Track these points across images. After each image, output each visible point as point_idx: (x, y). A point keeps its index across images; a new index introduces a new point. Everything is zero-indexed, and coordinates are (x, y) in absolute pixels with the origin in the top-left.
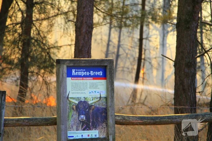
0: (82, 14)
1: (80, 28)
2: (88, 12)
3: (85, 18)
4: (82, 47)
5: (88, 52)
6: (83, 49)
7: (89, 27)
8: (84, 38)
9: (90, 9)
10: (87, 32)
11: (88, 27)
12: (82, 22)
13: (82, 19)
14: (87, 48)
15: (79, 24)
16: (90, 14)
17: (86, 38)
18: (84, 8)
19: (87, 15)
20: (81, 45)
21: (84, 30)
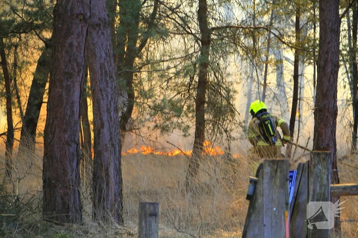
0: (326, 50)
1: (324, 68)
2: (334, 48)
3: (330, 55)
4: (327, 90)
5: (334, 96)
6: (328, 93)
7: (335, 66)
8: (329, 81)
9: (336, 44)
10: (333, 72)
11: (333, 66)
12: (326, 61)
13: (326, 56)
14: (333, 92)
15: (322, 63)
16: (336, 50)
17: (332, 80)
18: (329, 43)
19: (333, 52)
20: (325, 89)
21: (329, 70)
